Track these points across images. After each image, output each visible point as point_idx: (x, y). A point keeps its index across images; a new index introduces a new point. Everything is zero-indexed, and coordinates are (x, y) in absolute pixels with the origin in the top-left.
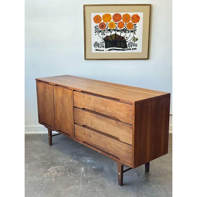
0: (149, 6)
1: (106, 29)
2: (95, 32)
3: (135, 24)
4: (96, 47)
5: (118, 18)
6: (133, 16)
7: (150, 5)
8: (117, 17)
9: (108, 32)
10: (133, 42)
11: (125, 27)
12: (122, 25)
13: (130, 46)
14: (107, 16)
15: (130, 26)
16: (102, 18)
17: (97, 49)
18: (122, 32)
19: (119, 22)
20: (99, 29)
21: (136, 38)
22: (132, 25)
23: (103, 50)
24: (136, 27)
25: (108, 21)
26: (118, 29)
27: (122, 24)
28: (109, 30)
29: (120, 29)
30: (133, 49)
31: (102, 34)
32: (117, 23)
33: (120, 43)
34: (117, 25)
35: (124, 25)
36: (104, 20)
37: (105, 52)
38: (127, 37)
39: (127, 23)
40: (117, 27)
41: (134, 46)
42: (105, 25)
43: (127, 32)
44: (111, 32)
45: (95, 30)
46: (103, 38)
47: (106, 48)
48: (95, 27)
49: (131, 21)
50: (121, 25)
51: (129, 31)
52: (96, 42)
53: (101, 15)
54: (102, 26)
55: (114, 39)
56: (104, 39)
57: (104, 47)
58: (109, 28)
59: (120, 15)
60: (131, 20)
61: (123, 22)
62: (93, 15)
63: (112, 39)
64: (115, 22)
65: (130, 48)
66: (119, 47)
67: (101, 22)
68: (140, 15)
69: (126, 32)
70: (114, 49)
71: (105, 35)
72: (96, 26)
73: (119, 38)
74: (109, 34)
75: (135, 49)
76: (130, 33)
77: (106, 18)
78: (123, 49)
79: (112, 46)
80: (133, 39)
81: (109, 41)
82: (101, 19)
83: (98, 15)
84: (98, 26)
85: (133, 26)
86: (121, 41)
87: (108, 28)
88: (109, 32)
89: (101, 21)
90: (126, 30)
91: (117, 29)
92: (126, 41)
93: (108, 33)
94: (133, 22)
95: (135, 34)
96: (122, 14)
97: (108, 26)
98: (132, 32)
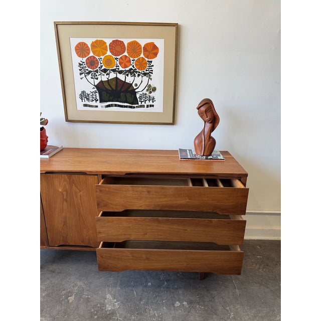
0: (174, 28)
1: (99, 68)
2: (81, 74)
3: (150, 60)
4: (83, 100)
5: (118, 48)
6: (147, 45)
7: (176, 26)
8: (117, 46)
9: (103, 73)
10: (147, 93)
11: (133, 66)
12: (127, 62)
13: (142, 100)
14: (98, 45)
16: (90, 48)
17: (85, 103)
18: (128, 75)
19: (121, 56)
20: (87, 68)
21: (153, 86)
22: (144, 62)
23: (97, 107)
24: (153, 66)
25: (101, 53)
26: (121, 69)
27: (127, 59)
28: (105, 71)
29: (124, 69)
30: (148, 106)
31: (92, 78)
32: (118, 57)
33: (125, 96)
34: (118, 63)
35: (130, 61)
36: (94, 53)
37: (99, 109)
38: (136, 85)
39: (136, 59)
40: (118, 65)
41: (149, 101)
42: (97, 60)
43: (137, 75)
44: (109, 74)
45: (80, 70)
46: (94, 85)
47: (101, 102)
48: (80, 64)
49: (142, 55)
50: (125, 61)
51: (139, 72)
52: (83, 92)
53: (89, 42)
55: (114, 87)
56: (97, 86)
57: (98, 100)
58: (103, 68)
59: (122, 42)
60: (142, 53)
61: (128, 55)
62: (75, 42)
63: (111, 87)
64: (114, 57)
65: (143, 103)
66: (124, 102)
67: (90, 56)
68: (160, 43)
69: (134, 75)
70: (116, 105)
71: (97, 79)
72: (81, 63)
73: (123, 86)
74: (105, 78)
75: (151, 106)
76: (142, 77)
77: (98, 49)
78: (130, 105)
79: (111, 98)
80: (147, 88)
81: (107, 90)
82: (89, 50)
83: (83, 43)
84: (84, 63)
85: (146, 64)
86: (126, 91)
87: (102, 66)
88: (105, 74)
89: (89, 54)
90: (134, 71)
91: (118, 69)
92: (136, 91)
93: (104, 75)
94: (147, 58)
95: (151, 79)
96: (126, 42)
97: (102, 62)
98: (145, 75)
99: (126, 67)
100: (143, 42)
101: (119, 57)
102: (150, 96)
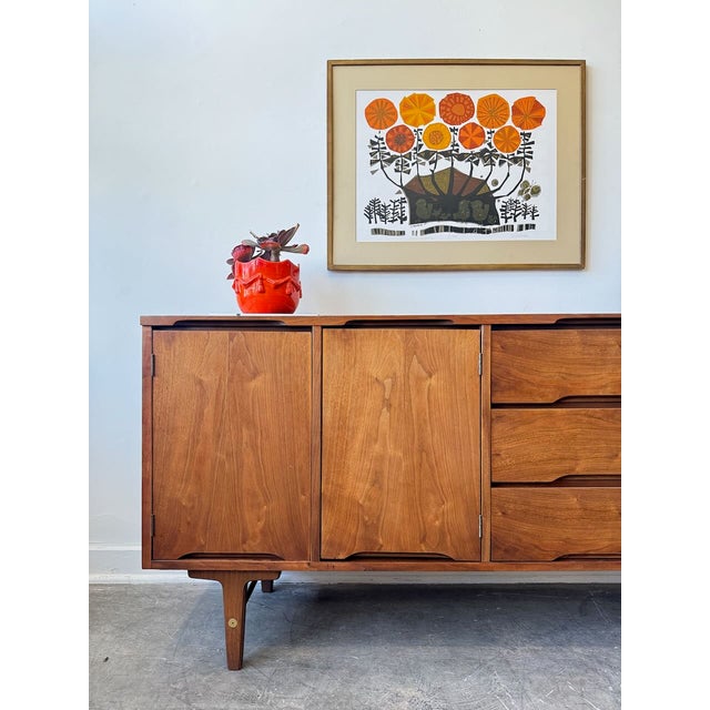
0: (579, 68)
1: (415, 149)
2: (372, 163)
3: (526, 132)
4: (373, 220)
5: (458, 110)
6: (520, 101)
7: (581, 64)
8: (456, 106)
9: (423, 160)
10: (521, 199)
11: (490, 144)
12: (477, 136)
13: (508, 215)
14: (417, 103)
15: (507, 139)
16: (398, 110)
17: (376, 226)
18: (477, 163)
19: (463, 125)
20: (388, 150)
21: (532, 184)
22: (514, 135)
23: (402, 233)
24: (533, 143)
25: (421, 120)
26: (462, 150)
27: (477, 131)
28: (427, 155)
29: (469, 151)
30: (521, 228)
31: (396, 171)
32: (457, 127)
34: (457, 138)
35: (483, 135)
36: (405, 119)
37: (408, 238)
38: (495, 183)
39: (496, 130)
40: (458, 142)
41: (525, 215)
42: (412, 134)
43: (497, 162)
44: (435, 162)
45: (372, 154)
46: (401, 187)
47: (411, 223)
48: (373, 143)
49: (510, 123)
50: (472, 136)
51: (503, 157)
52: (374, 202)
53: (396, 99)
54: (400, 139)
55: (446, 192)
56: (406, 189)
57: (405, 219)
58: (424, 148)
59: (467, 98)
60: (510, 118)
61: (478, 123)
62: (365, 99)
63: (437, 187)
64: (448, 126)
65: (511, 222)
66: (467, 221)
67: (396, 124)
68: (547, 99)
69: (492, 164)
70: (446, 229)
71: (408, 172)
72: (376, 140)
73: (464, 187)
74: (425, 170)
75: (527, 227)
76: (509, 165)
77: (416, 112)
78: (480, 227)
79: (437, 213)
80: (519, 188)
81: (428, 197)
82: (395, 113)
83: (382, 100)
84: (382, 139)
85: (519, 139)
86: (472, 197)
87: (421, 146)
88: (427, 162)
89: (394, 121)
90: (490, 157)
91: (457, 150)
92: (495, 195)
93: (423, 164)
94: (520, 126)
95: (529, 170)
96: (476, 97)
97: (421, 137)
98: (516, 162)
99: (473, 146)
100: (511, 97)
101: (459, 127)
102: (526, 206)
